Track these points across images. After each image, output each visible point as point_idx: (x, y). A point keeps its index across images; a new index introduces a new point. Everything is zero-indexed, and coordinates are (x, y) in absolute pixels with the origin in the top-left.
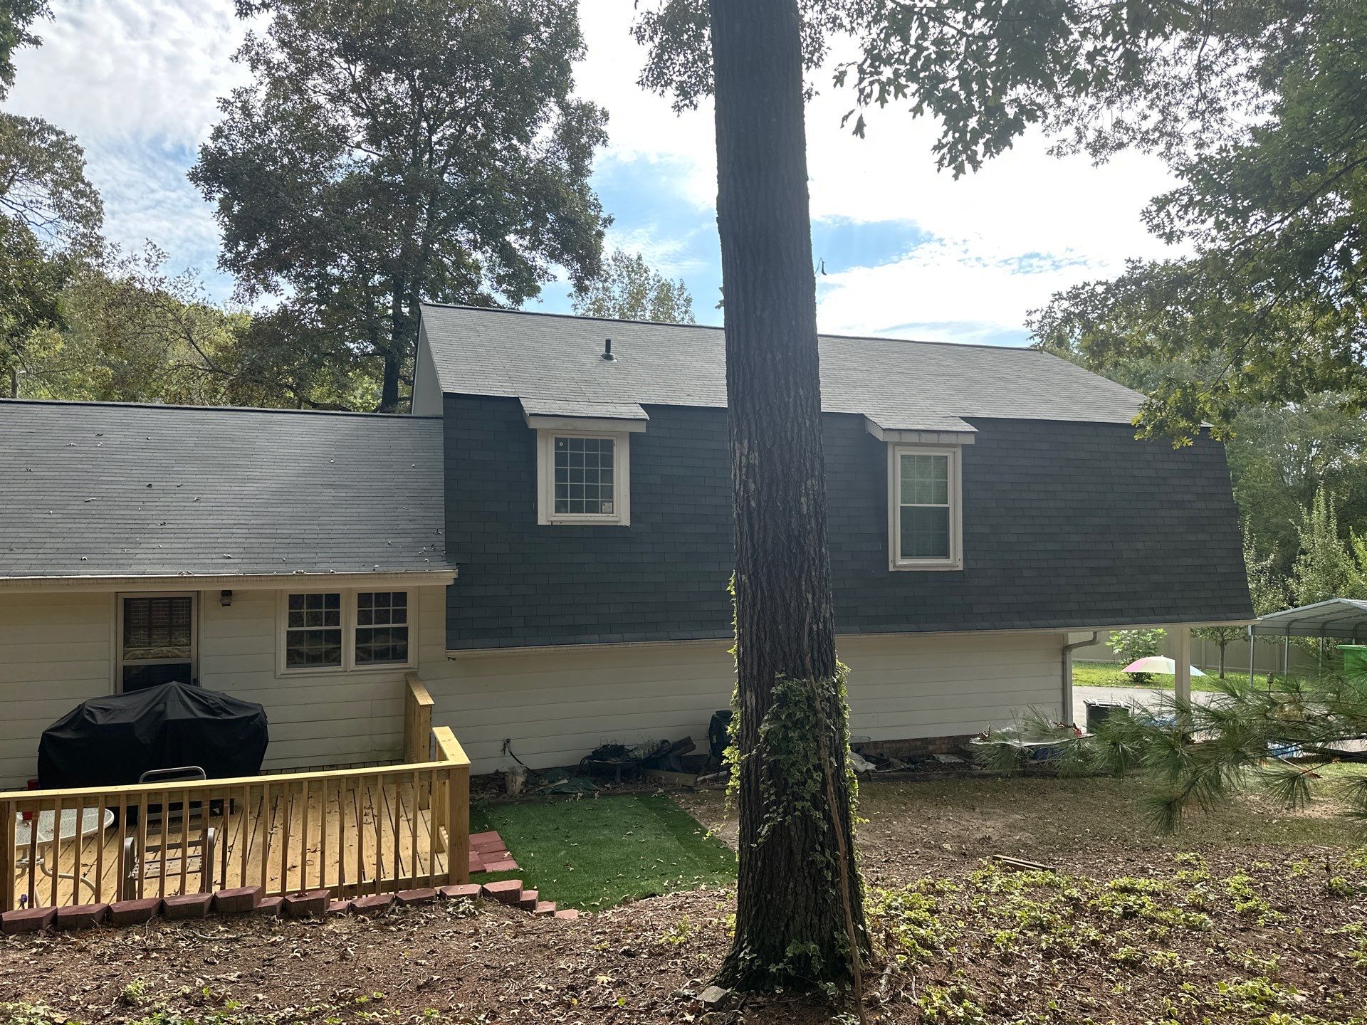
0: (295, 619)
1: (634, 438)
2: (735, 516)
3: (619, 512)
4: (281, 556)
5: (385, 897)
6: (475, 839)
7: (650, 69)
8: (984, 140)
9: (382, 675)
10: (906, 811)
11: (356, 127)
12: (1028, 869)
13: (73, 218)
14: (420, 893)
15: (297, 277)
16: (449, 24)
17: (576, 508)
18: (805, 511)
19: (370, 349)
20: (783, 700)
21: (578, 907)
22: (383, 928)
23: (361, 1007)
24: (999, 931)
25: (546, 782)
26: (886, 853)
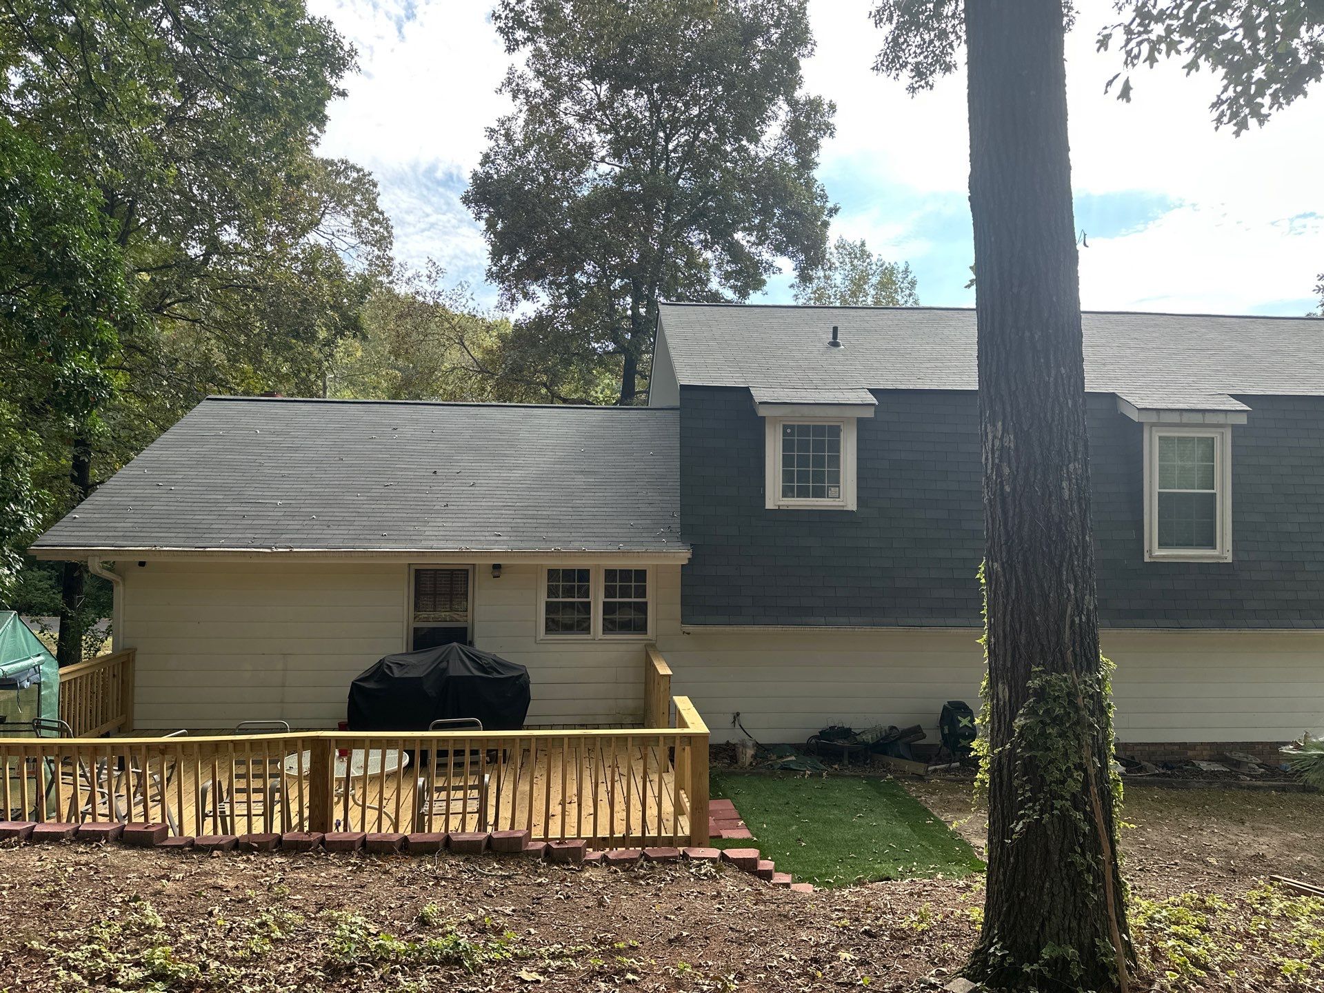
0: (552, 592)
1: (861, 423)
2: (986, 501)
3: (846, 496)
4: (542, 534)
5: (633, 852)
6: (714, 805)
7: (886, 54)
8: (1271, 91)
9: (624, 646)
10: (1161, 818)
11: (599, 141)
12: (1315, 894)
13: (370, 243)
14: (665, 852)
15: (551, 283)
16: (684, 36)
17: (803, 493)
18: (1067, 497)
19: (611, 347)
20: (1041, 694)
21: (812, 881)
22: (634, 880)
23: (620, 952)
24: (1286, 959)
25: (774, 757)
26: (1140, 861)
